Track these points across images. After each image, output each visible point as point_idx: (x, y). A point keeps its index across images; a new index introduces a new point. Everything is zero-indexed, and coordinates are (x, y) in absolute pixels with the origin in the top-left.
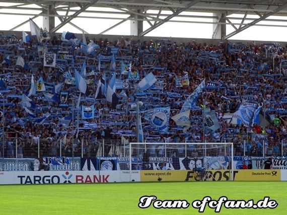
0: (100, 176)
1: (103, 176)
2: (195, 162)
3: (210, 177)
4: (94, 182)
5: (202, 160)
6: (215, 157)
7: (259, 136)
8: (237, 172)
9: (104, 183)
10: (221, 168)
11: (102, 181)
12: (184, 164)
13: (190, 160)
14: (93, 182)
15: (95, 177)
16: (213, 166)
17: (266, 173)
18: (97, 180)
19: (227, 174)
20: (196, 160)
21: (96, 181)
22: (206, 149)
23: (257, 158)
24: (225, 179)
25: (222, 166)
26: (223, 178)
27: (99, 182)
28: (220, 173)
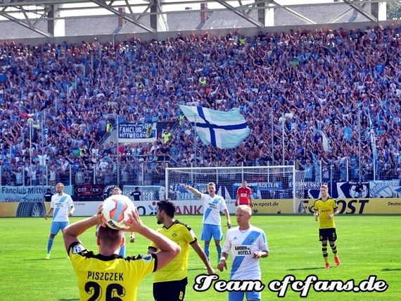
0: (191, 207)
1: (195, 207)
4: (185, 214)
8: (367, 201)
9: (195, 214)
11: (193, 213)
13: (351, 185)
14: (183, 213)
15: (185, 207)
16: (382, 193)
18: (188, 211)
19: (353, 204)
21: (187, 213)
24: (350, 211)
26: (348, 210)
27: (190, 214)
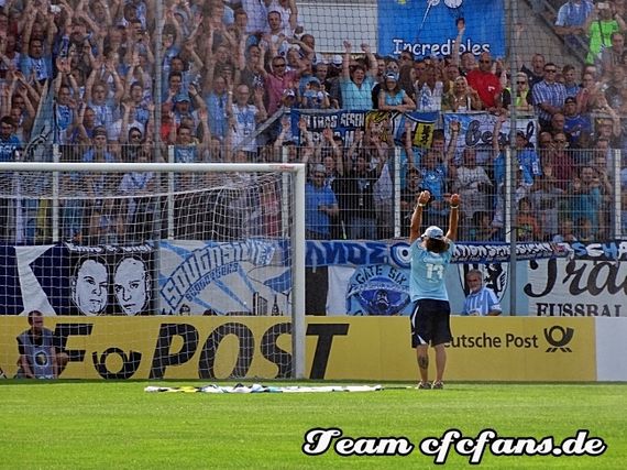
2: (111, 270)
3: (182, 358)
5: (149, 261)
6: (224, 246)
7: (486, 123)
8: (344, 329)
10: (259, 306)
12: (45, 283)
13: (76, 261)
16: (211, 295)
17: (510, 338)
20: (112, 261)
22: (170, 194)
23: (473, 249)
25: (266, 292)
26: (260, 364)
28: (245, 334)
